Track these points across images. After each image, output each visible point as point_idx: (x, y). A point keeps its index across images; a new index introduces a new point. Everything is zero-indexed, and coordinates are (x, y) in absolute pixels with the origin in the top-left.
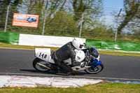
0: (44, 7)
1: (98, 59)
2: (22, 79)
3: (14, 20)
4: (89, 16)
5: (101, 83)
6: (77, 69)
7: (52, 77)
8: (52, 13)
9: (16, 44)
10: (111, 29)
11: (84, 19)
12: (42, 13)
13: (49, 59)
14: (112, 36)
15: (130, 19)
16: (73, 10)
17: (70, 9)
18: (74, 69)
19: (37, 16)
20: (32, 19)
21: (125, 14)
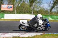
0: (15, 1)
1: (49, 23)
2: (6, 34)
3: (2, 7)
4: (36, 4)
5: (42, 34)
6: (39, 28)
7: (20, 32)
8: (19, 4)
9: (3, 18)
10: (47, 10)
11: (34, 6)
12: (15, 4)
13: (27, 25)
14: (47, 13)
15: (56, 5)
16: (29, 2)
17: (27, 2)
18: (38, 28)
19: (12, 5)
20: (10, 7)
21: (53, 3)
